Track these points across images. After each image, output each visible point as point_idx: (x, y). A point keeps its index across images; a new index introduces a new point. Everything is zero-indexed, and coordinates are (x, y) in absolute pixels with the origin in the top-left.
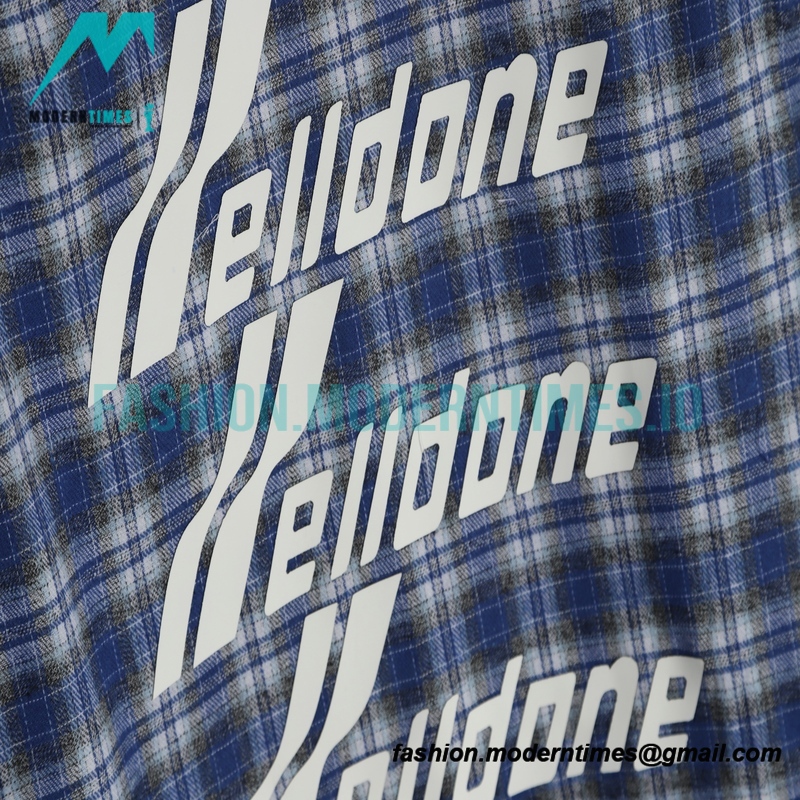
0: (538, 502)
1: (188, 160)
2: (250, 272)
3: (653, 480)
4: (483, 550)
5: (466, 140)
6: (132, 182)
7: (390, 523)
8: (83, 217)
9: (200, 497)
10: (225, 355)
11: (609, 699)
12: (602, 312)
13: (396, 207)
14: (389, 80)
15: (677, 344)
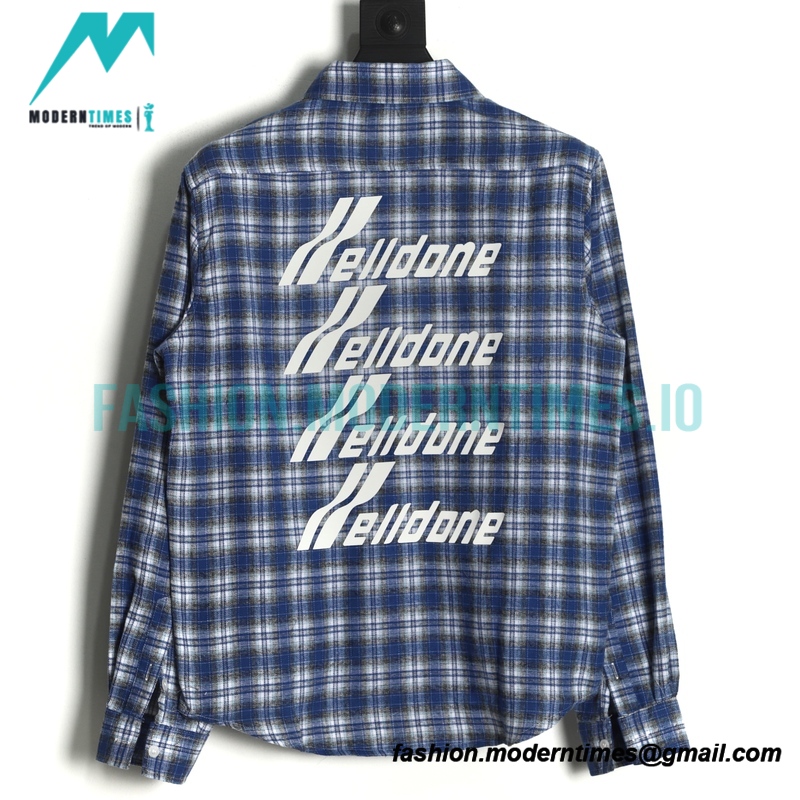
0: (452, 370)
1: (334, 236)
2: (351, 274)
3: (496, 368)
4: (428, 378)
5: (445, 261)
6: (311, 235)
7: (390, 358)
8: (290, 238)
9: (316, 327)
10: (335, 292)
11: (468, 433)
12: (486, 318)
13: (413, 272)
14: (418, 238)
15: (512, 332)
